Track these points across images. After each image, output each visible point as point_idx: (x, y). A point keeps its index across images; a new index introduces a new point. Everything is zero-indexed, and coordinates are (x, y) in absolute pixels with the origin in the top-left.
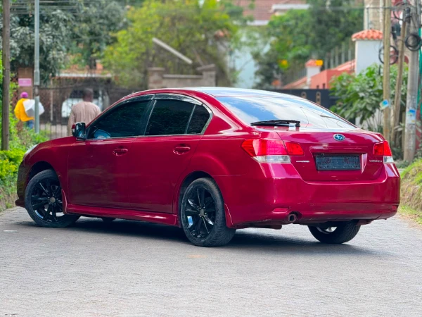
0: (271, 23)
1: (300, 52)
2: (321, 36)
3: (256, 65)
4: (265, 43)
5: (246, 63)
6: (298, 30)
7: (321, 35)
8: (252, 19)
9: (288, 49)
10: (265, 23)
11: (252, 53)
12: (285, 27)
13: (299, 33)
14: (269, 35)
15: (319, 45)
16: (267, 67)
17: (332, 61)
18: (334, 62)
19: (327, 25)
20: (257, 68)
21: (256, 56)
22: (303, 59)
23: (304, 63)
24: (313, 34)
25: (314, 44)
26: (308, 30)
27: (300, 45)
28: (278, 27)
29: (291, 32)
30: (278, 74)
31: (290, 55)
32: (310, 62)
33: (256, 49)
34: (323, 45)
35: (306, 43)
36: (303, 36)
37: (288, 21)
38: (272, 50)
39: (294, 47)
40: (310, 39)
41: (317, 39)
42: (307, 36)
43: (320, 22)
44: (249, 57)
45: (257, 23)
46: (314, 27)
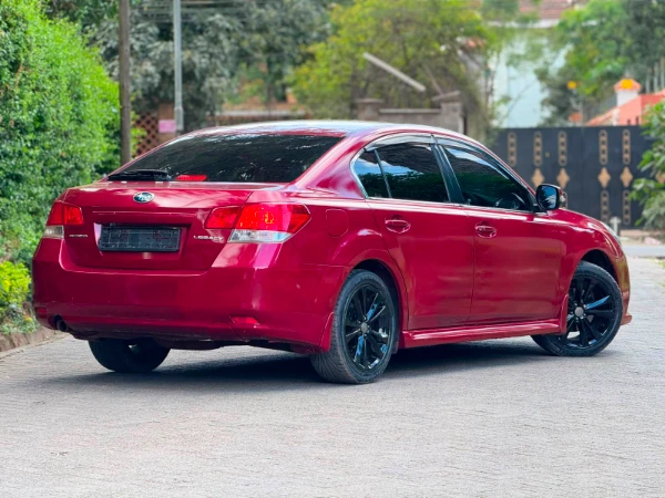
0: (563, 25)
1: (609, 68)
2: (640, 43)
3: (542, 90)
4: (556, 50)
5: (527, 87)
6: (604, 33)
7: (643, 41)
8: (535, 19)
9: (591, 64)
10: (555, 23)
11: (536, 72)
12: (585, 30)
13: (606, 39)
14: (563, 41)
15: (638, 56)
16: (559, 93)
17: (656, 81)
18: (659, 83)
19: (650, 24)
20: (546, 94)
21: (542, 75)
22: (613, 77)
23: (612, 84)
24: (628, 41)
25: (630, 54)
26: (620, 35)
27: (609, 57)
28: (573, 29)
29: (594, 38)
30: (578, 102)
31: (594, 73)
32: (622, 82)
33: (540, 64)
34: (643, 56)
35: (618, 54)
36: (613, 43)
37: (588, 19)
38: (568, 66)
39: (600, 60)
40: (623, 48)
41: (635, 47)
42: (619, 42)
43: (638, 19)
44: (532, 77)
45: (544, 24)
46: (629, 28)
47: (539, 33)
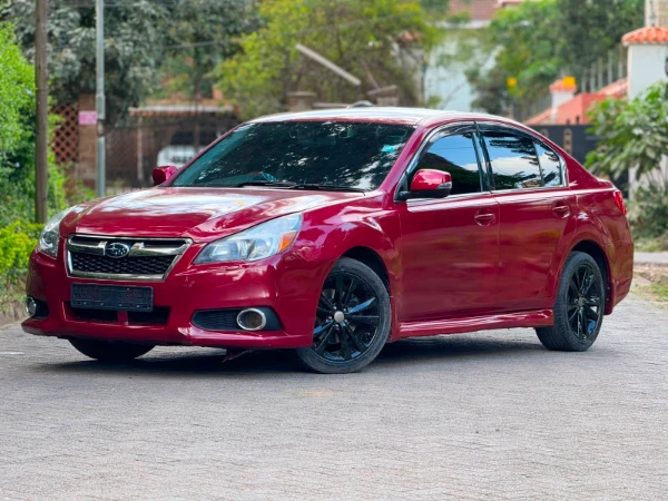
0: (495, 24)
1: (542, 69)
2: (575, 43)
3: (472, 92)
4: (488, 51)
5: (458, 88)
6: (538, 33)
7: (578, 41)
8: (467, 19)
9: (522, 65)
10: (486, 23)
11: (466, 73)
12: (517, 30)
13: (540, 38)
14: (495, 41)
15: (572, 56)
16: (491, 95)
17: (592, 81)
18: (596, 84)
19: (585, 24)
20: (476, 96)
21: (473, 77)
22: (546, 79)
23: (547, 86)
24: (562, 41)
25: (565, 55)
26: (554, 33)
27: (541, 58)
28: (506, 29)
29: (526, 38)
30: (508, 105)
31: (527, 74)
32: (557, 83)
33: (471, 65)
34: (578, 57)
35: (552, 54)
36: (547, 43)
37: (521, 19)
38: (499, 67)
39: (533, 61)
40: (558, 48)
41: (569, 48)
42: (553, 42)
43: (573, 19)
44: (462, 78)
45: (476, 24)
46: (564, 28)
47: (470, 34)
